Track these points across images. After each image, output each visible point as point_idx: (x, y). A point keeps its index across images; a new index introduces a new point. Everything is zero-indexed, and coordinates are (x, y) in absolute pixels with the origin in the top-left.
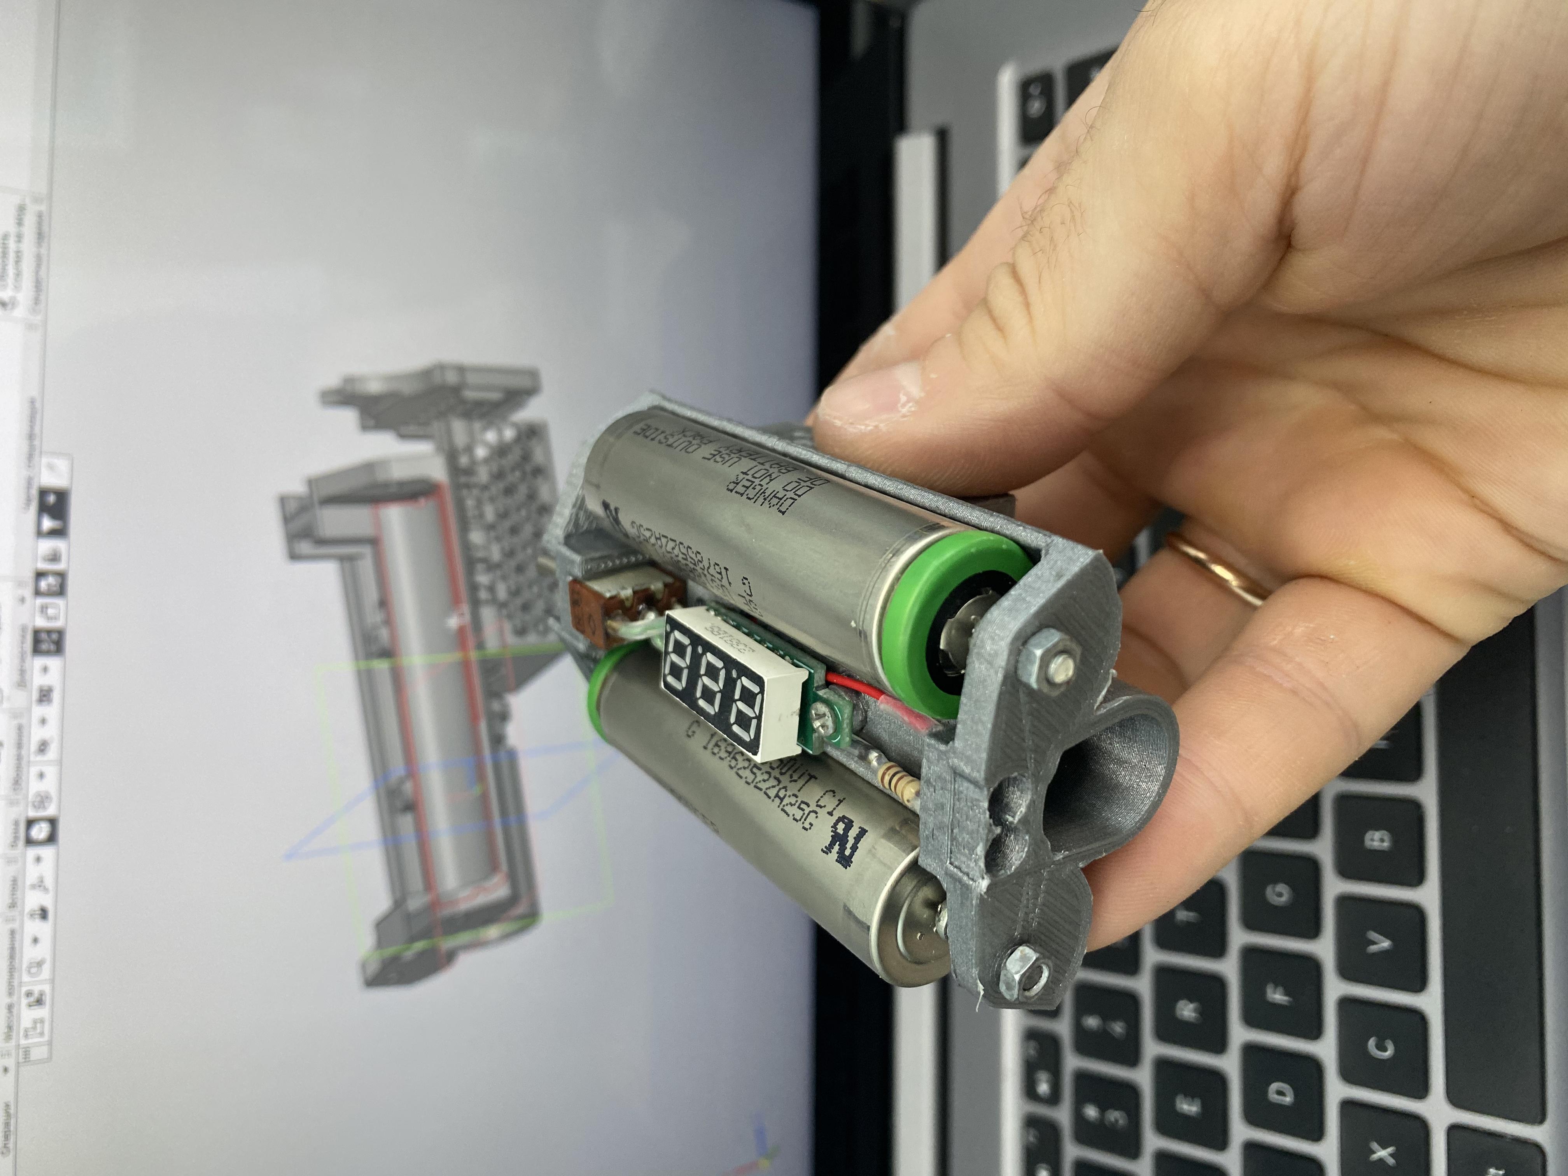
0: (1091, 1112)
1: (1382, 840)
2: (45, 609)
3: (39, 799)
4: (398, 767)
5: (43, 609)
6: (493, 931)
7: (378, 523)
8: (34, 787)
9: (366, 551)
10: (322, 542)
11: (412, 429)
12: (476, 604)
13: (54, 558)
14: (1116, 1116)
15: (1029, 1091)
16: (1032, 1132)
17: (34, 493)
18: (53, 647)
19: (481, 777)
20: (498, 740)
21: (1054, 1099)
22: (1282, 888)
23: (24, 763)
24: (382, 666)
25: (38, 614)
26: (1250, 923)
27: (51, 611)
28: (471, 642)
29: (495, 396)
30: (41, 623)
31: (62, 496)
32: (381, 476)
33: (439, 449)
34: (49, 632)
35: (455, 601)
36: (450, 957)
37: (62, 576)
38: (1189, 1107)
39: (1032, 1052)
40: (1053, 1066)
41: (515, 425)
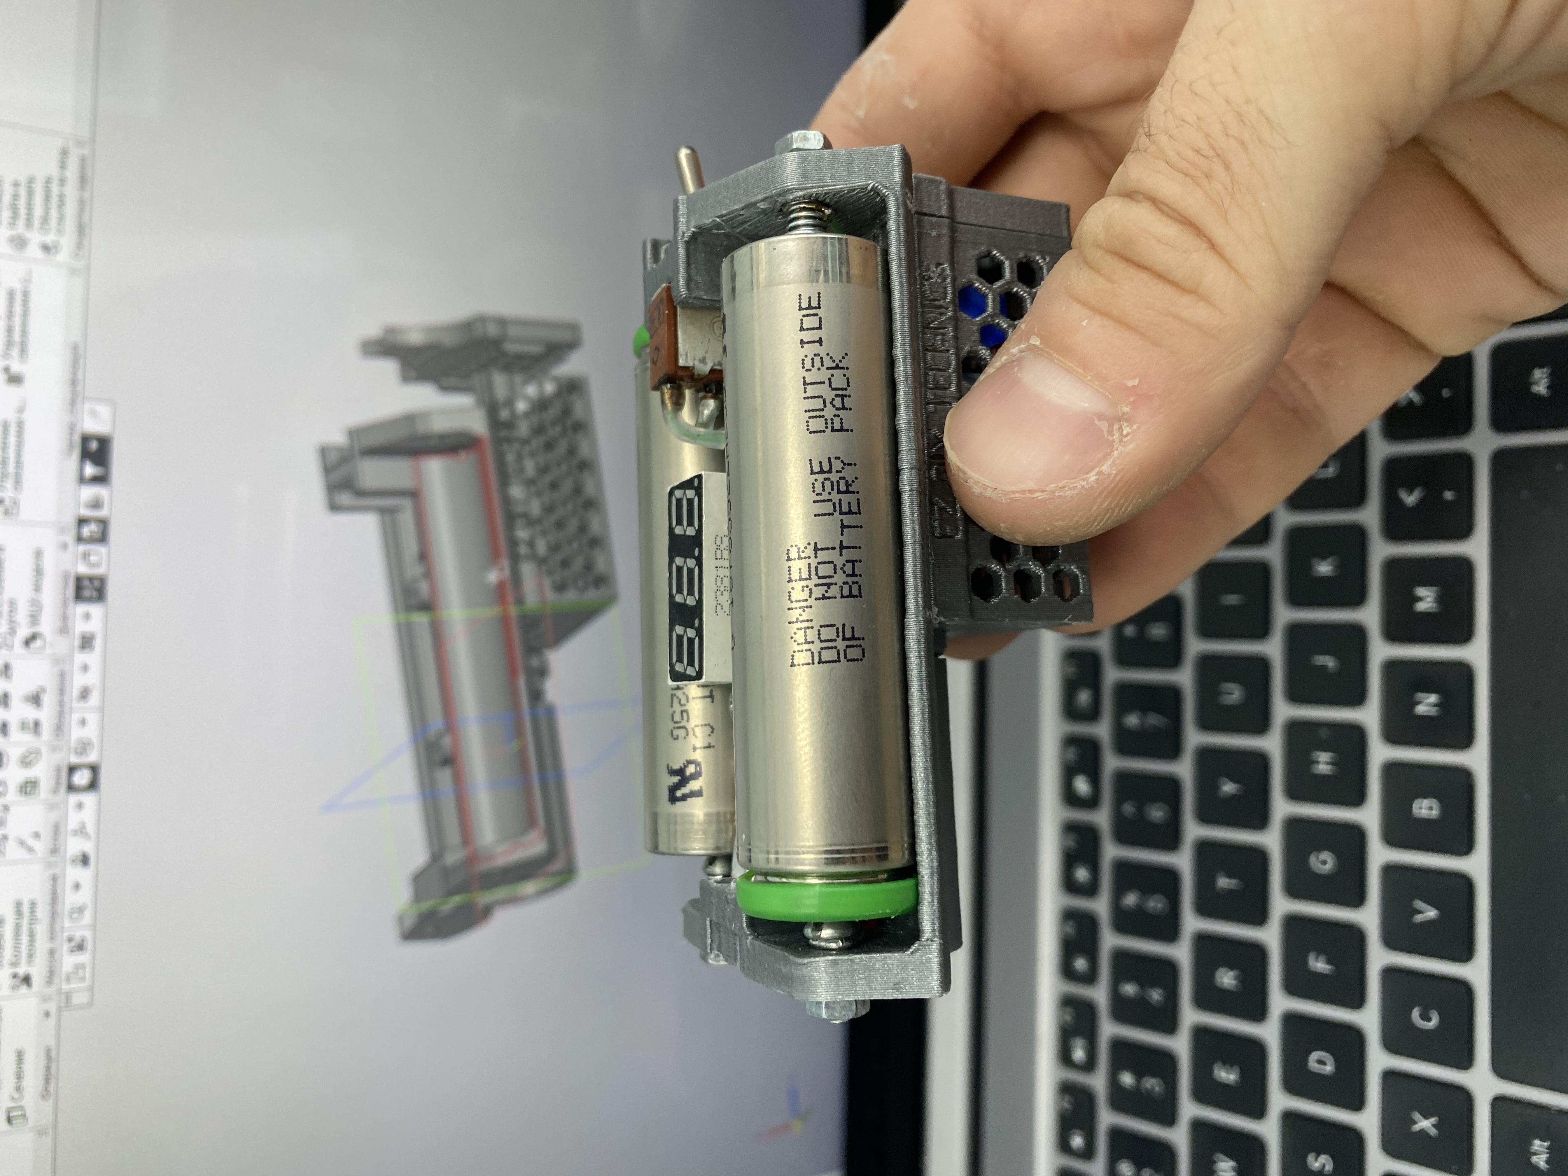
0: (1127, 1079)
1: (1431, 808)
2: (87, 556)
3: (81, 745)
4: (436, 721)
5: (86, 556)
6: (529, 887)
7: (418, 475)
8: (76, 733)
9: (407, 503)
10: (361, 493)
11: (453, 381)
12: (515, 559)
13: (96, 504)
14: (1152, 1084)
15: (1065, 1057)
16: (1067, 1098)
17: (77, 439)
18: (95, 594)
19: (519, 732)
20: (536, 696)
21: (1089, 1065)
22: (1326, 856)
23: (67, 709)
24: (421, 619)
25: (80, 561)
26: (1293, 890)
27: (93, 558)
28: (510, 598)
29: (535, 349)
30: (83, 569)
31: (104, 443)
32: (422, 428)
33: (480, 402)
34: (91, 579)
35: (495, 556)
36: (486, 913)
37: (104, 523)
38: (1227, 1075)
39: (1068, 1018)
40: (1090, 1033)
41: (556, 379)
